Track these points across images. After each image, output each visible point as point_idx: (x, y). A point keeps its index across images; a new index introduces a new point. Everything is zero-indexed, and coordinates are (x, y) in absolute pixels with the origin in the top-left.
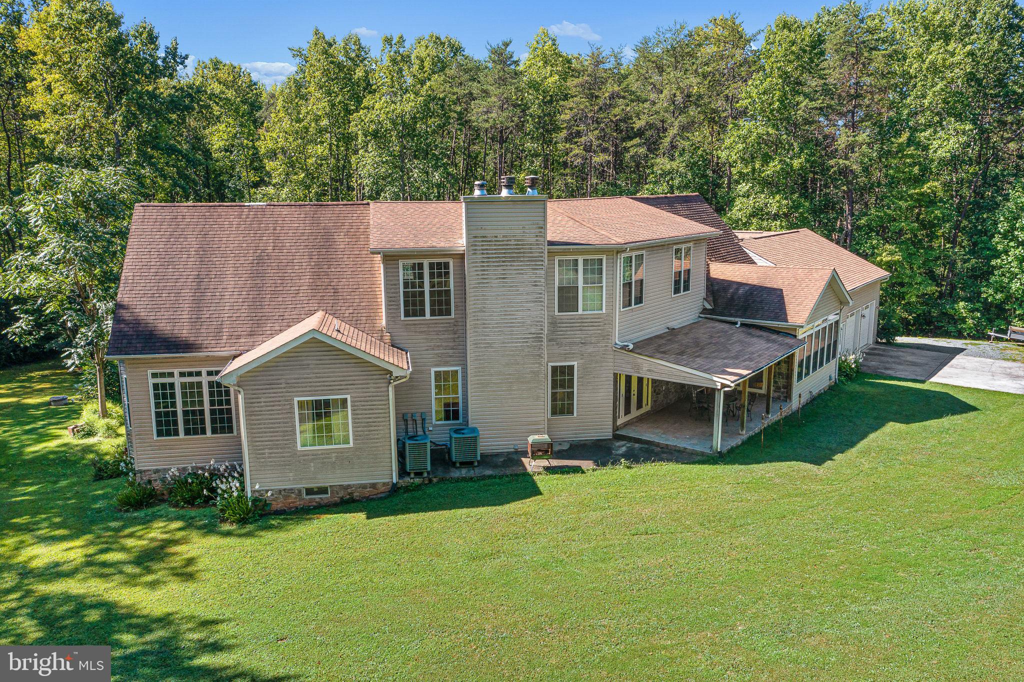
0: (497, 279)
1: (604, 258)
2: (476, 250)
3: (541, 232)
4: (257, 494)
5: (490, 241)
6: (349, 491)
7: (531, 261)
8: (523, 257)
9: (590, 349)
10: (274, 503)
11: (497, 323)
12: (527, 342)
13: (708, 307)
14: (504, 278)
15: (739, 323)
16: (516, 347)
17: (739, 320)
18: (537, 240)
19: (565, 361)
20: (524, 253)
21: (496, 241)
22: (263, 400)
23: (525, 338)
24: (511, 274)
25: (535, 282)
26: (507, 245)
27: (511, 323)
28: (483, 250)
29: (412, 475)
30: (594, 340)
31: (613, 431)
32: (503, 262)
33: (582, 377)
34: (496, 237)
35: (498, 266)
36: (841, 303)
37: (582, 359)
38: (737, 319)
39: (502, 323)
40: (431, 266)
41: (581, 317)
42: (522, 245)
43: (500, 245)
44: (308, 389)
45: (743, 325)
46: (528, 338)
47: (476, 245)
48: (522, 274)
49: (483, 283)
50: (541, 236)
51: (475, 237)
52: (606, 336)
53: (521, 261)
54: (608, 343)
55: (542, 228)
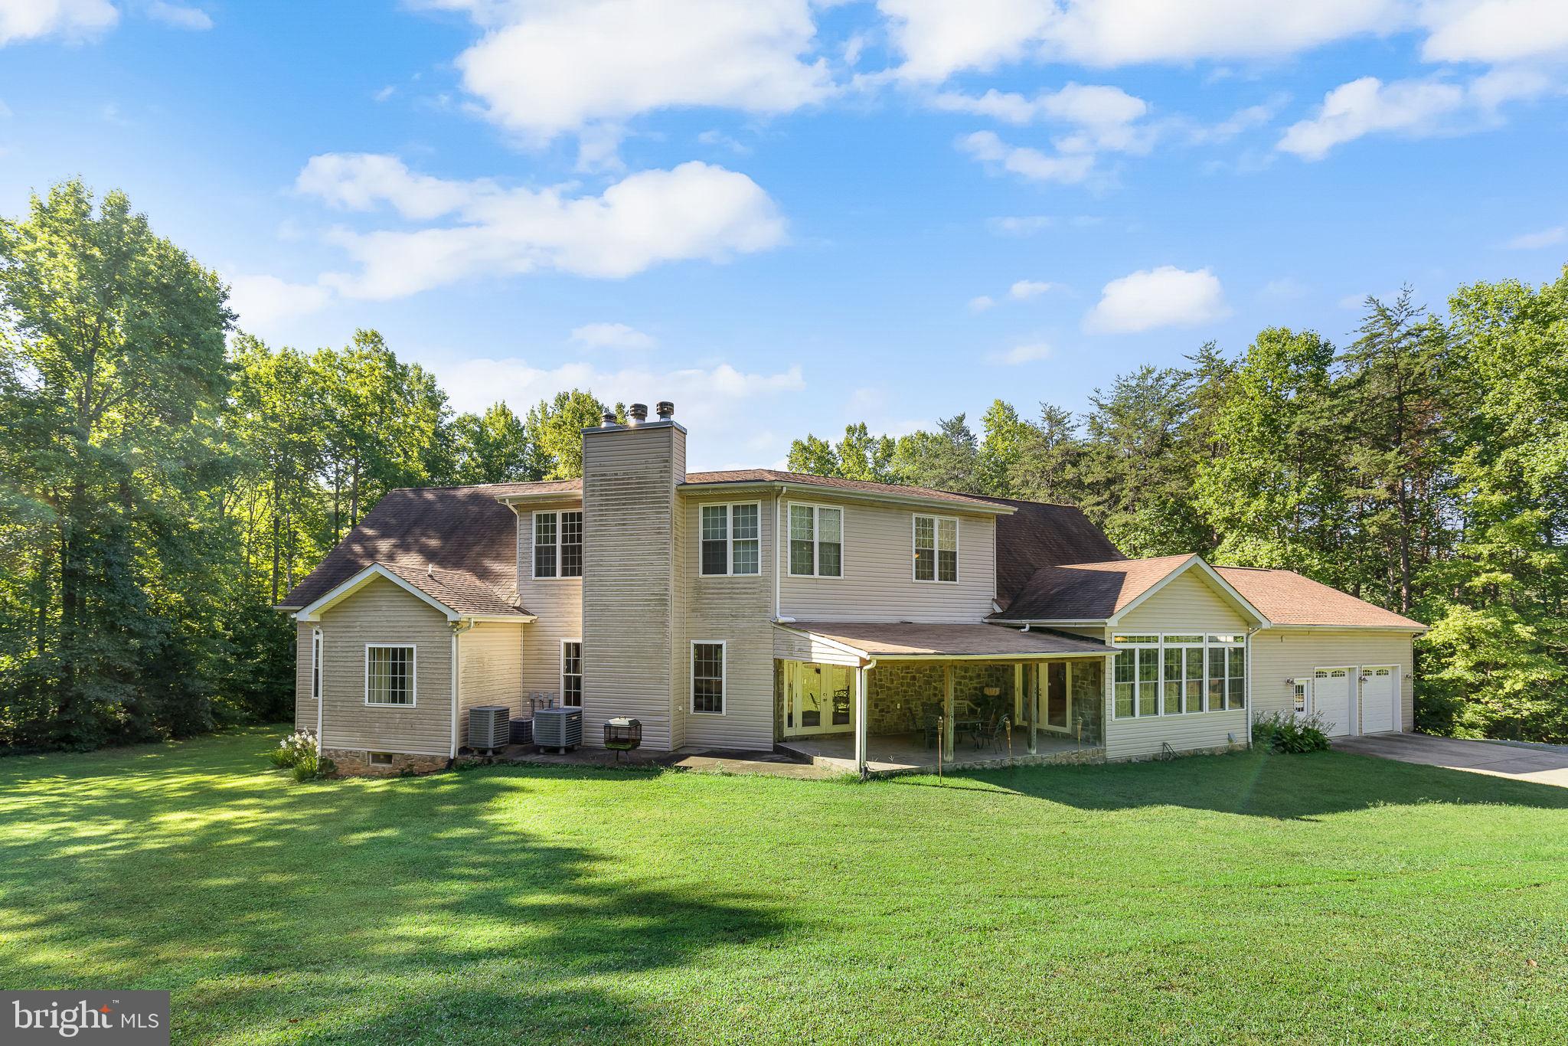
0: (616, 525)
1: (759, 504)
2: (593, 491)
3: (665, 467)
4: (326, 754)
5: (609, 480)
6: (409, 762)
7: (654, 503)
8: (646, 498)
9: (743, 624)
10: (340, 766)
11: (615, 581)
12: (649, 605)
13: (998, 610)
14: (624, 525)
15: (1028, 626)
16: (636, 611)
17: (1028, 623)
18: (661, 477)
19: (712, 638)
20: (646, 493)
21: (616, 479)
22: (339, 644)
23: (646, 600)
24: (631, 519)
25: (659, 528)
26: (628, 484)
27: (632, 580)
28: (602, 490)
29: (475, 753)
30: (748, 612)
31: (774, 742)
32: (624, 504)
33: (733, 662)
34: (616, 474)
35: (618, 510)
36: (1248, 624)
37: (732, 637)
38: (1024, 621)
39: (620, 580)
40: (564, 516)
41: (731, 581)
42: (644, 483)
43: (619, 484)
44: (379, 634)
45: (1032, 629)
46: (650, 600)
47: (594, 486)
48: (644, 519)
49: (601, 531)
50: (666, 472)
51: (593, 476)
52: (764, 608)
53: (643, 503)
54: (765, 616)
55: (667, 461)
